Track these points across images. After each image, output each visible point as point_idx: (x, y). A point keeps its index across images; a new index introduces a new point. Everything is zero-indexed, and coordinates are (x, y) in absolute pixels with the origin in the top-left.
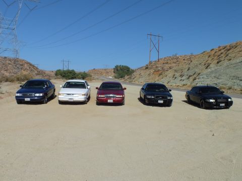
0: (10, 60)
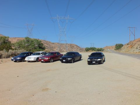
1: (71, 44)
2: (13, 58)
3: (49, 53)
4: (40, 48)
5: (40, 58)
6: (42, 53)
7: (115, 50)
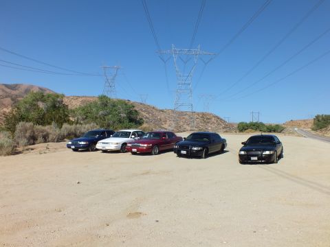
0: (198, 114)
1: (203, 114)
2: (70, 143)
3: (151, 133)
4: (131, 120)
5: (129, 145)
6: (134, 134)
7: (313, 129)
